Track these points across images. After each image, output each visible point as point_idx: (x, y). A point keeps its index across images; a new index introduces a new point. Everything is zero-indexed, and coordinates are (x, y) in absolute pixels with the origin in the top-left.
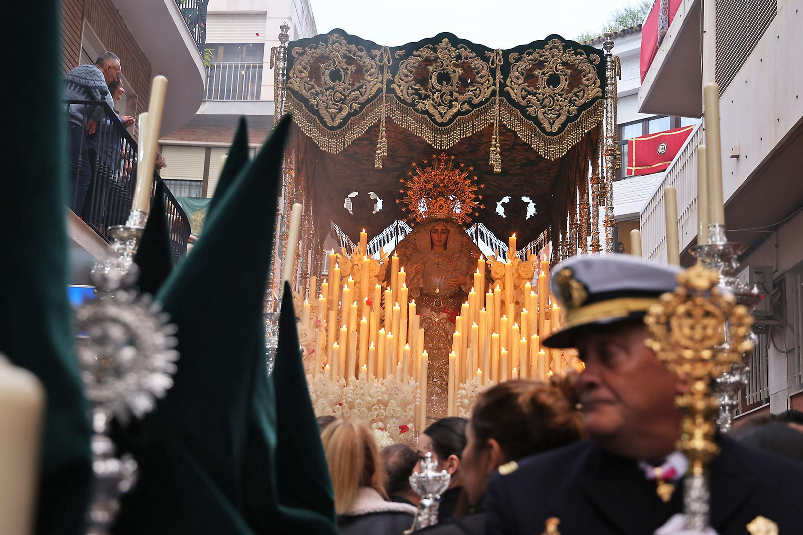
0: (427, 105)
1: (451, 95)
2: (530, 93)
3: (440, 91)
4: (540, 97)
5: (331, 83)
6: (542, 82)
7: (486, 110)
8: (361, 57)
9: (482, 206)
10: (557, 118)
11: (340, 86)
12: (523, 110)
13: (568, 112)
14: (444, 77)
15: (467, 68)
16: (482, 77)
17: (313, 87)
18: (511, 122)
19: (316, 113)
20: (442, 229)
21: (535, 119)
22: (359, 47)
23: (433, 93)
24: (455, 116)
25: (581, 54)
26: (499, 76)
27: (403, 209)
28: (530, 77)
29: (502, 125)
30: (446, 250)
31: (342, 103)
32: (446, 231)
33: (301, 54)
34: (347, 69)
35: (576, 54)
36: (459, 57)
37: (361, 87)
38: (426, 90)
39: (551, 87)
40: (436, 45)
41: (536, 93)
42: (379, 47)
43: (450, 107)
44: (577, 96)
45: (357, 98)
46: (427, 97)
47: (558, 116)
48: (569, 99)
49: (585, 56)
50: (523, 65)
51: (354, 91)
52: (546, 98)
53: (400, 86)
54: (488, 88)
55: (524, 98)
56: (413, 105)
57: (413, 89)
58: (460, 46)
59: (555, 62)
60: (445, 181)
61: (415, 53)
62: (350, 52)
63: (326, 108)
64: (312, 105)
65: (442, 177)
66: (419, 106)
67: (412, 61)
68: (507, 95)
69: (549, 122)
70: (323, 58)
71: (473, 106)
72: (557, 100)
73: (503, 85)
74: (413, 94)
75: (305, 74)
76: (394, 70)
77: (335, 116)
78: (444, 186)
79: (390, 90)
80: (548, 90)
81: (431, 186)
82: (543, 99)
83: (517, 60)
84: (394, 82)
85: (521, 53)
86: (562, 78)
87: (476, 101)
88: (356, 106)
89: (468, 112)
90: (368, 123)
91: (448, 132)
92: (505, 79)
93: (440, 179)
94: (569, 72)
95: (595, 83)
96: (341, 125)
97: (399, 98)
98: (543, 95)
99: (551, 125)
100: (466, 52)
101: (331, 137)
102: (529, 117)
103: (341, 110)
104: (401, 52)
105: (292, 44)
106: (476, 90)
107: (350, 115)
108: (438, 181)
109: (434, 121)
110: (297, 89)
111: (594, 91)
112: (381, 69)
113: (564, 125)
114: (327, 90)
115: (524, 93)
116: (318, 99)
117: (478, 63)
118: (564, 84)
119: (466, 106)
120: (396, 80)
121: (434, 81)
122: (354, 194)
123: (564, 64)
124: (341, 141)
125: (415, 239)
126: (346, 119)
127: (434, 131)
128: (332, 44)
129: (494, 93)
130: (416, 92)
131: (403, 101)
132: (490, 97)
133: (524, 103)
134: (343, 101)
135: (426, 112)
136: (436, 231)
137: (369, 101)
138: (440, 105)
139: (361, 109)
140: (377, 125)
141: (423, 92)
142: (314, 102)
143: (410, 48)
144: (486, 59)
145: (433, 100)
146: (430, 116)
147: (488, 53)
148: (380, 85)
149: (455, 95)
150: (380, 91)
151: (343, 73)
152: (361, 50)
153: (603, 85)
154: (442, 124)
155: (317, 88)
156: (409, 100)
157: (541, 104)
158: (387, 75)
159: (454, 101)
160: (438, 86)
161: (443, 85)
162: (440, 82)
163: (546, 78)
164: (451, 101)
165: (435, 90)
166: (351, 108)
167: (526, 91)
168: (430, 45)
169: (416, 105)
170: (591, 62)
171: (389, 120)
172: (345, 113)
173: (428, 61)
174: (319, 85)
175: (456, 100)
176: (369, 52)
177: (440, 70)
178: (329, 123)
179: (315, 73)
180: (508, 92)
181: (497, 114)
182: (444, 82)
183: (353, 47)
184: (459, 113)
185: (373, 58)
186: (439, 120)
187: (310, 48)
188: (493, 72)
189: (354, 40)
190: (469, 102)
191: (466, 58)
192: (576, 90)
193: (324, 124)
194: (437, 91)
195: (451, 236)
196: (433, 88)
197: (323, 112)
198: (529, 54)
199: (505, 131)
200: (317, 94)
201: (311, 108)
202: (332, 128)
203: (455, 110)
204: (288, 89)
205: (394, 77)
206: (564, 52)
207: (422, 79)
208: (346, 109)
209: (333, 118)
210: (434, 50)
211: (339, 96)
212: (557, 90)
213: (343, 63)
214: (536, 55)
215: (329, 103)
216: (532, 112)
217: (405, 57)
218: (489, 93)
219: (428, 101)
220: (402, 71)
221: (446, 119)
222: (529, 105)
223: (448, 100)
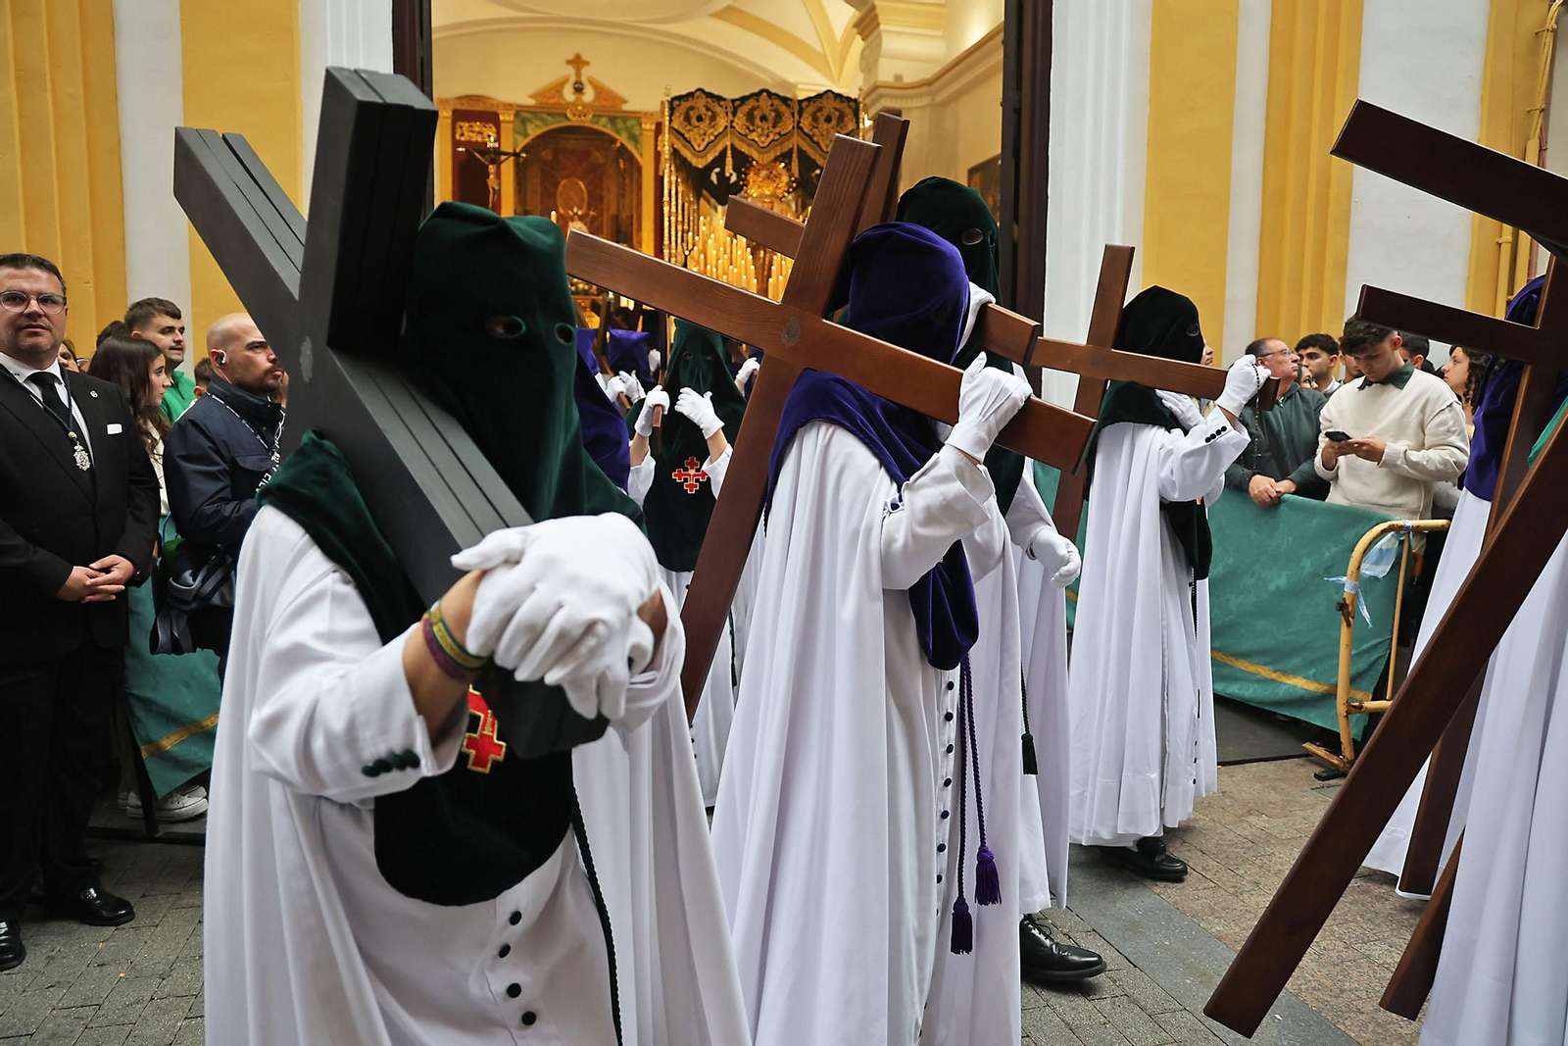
0: (754, 136)
1: (768, 129)
2: (815, 127)
3: (762, 127)
4: (820, 130)
5: (697, 124)
6: (822, 120)
7: (788, 140)
8: (715, 106)
11: (703, 125)
12: (811, 138)
14: (764, 118)
15: (776, 111)
16: (786, 117)
17: (686, 126)
18: (805, 147)
19: (689, 142)
21: (817, 144)
22: (713, 99)
23: (758, 128)
25: (844, 102)
26: (796, 116)
28: (815, 119)
29: (799, 148)
31: (704, 136)
32: (772, 202)
33: (679, 105)
34: (706, 114)
35: (842, 102)
36: (772, 105)
37: (715, 125)
38: (753, 125)
39: (827, 123)
40: (759, 97)
41: (818, 128)
42: (724, 99)
43: (768, 136)
45: (712, 133)
46: (754, 131)
47: (831, 141)
49: (847, 104)
50: (811, 109)
51: (710, 128)
52: (824, 130)
53: (738, 124)
54: (790, 124)
55: (811, 130)
56: (746, 136)
57: (745, 126)
58: (773, 97)
59: (829, 105)
61: (746, 102)
62: (708, 103)
63: (695, 139)
66: (750, 137)
67: (745, 108)
68: (801, 129)
69: (826, 145)
70: (692, 108)
71: (781, 136)
72: (830, 132)
73: (799, 122)
74: (746, 129)
75: (682, 117)
76: (734, 114)
77: (700, 144)
79: (732, 127)
80: (825, 126)
82: (822, 131)
83: (807, 106)
84: (734, 122)
85: (809, 102)
86: (833, 117)
87: (783, 133)
88: (712, 138)
89: (778, 140)
90: (719, 148)
91: (767, 152)
92: (800, 119)
94: (837, 113)
95: (852, 120)
96: (704, 150)
97: (738, 132)
98: (822, 128)
99: (827, 147)
100: (777, 102)
101: (698, 157)
102: (814, 142)
103: (703, 140)
104: (738, 103)
105: (673, 99)
106: (783, 126)
107: (709, 143)
109: (758, 146)
110: (676, 127)
111: (851, 126)
112: (727, 113)
114: (695, 128)
115: (811, 127)
116: (689, 133)
117: (783, 108)
118: (834, 122)
119: (777, 137)
120: (736, 120)
121: (757, 121)
122: (717, 170)
123: (836, 109)
124: (704, 159)
126: (707, 146)
127: (760, 153)
128: (697, 98)
129: (793, 128)
130: (748, 128)
131: (740, 134)
132: (792, 130)
133: (811, 133)
134: (705, 134)
135: (753, 140)
137: (721, 133)
138: (761, 136)
139: (715, 139)
140: (725, 149)
141: (751, 128)
142: (687, 136)
143: (743, 100)
144: (788, 106)
145: (758, 132)
146: (756, 143)
147: (789, 102)
148: (726, 124)
149: (771, 129)
150: (726, 127)
151: (704, 117)
152: (714, 101)
153: (857, 123)
155: (689, 127)
156: (743, 133)
157: (821, 134)
158: (731, 117)
160: (760, 124)
161: (763, 123)
162: (761, 121)
163: (824, 117)
164: (768, 133)
166: (709, 139)
167: (813, 126)
168: (755, 97)
169: (748, 136)
170: (850, 107)
171: (732, 145)
172: (705, 143)
173: (754, 109)
174: (690, 125)
175: (771, 132)
176: (719, 102)
177: (761, 114)
178: (697, 149)
179: (687, 119)
180: (802, 127)
181: (795, 141)
182: (764, 121)
183: (709, 100)
184: (773, 140)
185: (721, 106)
187: (684, 101)
188: (793, 114)
189: (709, 95)
190: (779, 134)
191: (776, 105)
192: (841, 125)
193: (694, 149)
194: (760, 127)
195: (775, 205)
196: (757, 125)
197: (693, 143)
198: (814, 102)
199: (800, 151)
201: (685, 139)
202: (699, 152)
203: (770, 139)
204: (672, 128)
205: (734, 119)
206: (834, 101)
207: (750, 117)
208: (707, 140)
209: (699, 146)
210: (758, 101)
211: (702, 132)
212: (831, 125)
213: (703, 111)
214: (818, 104)
215: (697, 137)
216: (815, 139)
217: (740, 105)
218: (790, 128)
219: (754, 133)
220: (739, 114)
221: (766, 145)
222: (814, 135)
223: (766, 132)
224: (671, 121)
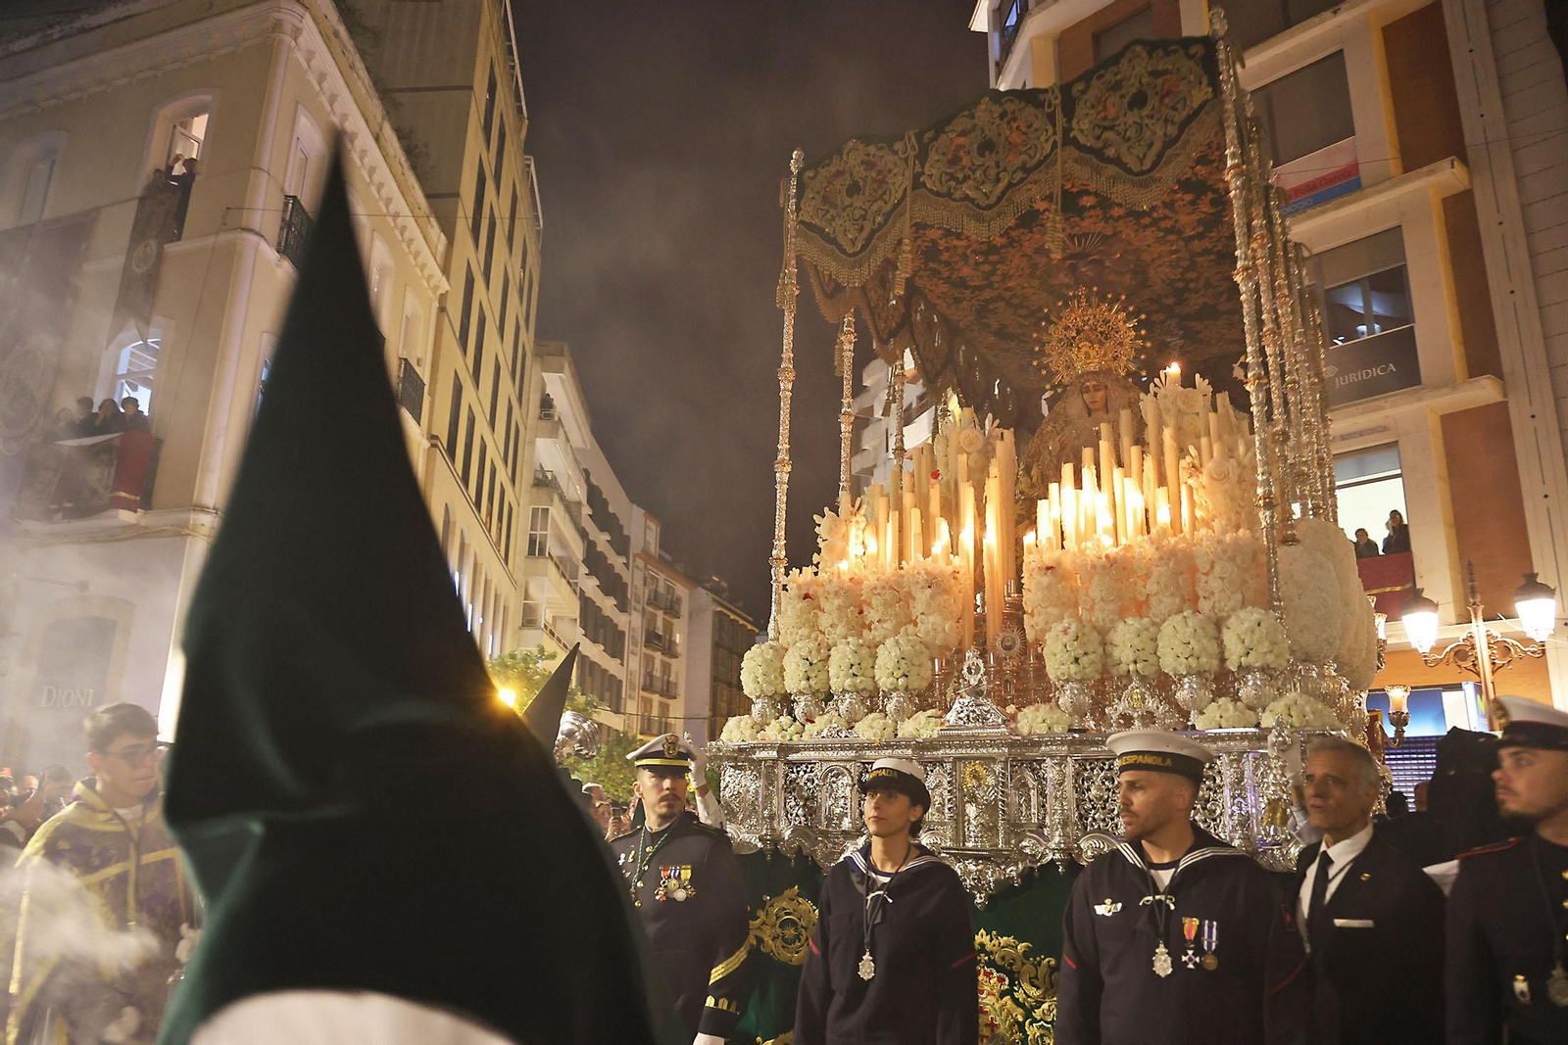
0: (967, 189)
1: (998, 166)
2: (1105, 129)
3: (983, 165)
4: (1121, 128)
5: (848, 201)
6: (1122, 107)
7: (1047, 171)
8: (882, 157)
9: (1149, 345)
10: (1149, 149)
11: (858, 201)
12: (1098, 153)
13: (1165, 135)
14: (986, 147)
16: (1036, 130)
17: (828, 212)
19: (834, 241)
20: (1094, 386)
21: (1117, 161)
22: (880, 145)
23: (974, 172)
24: (1004, 193)
25: (1175, 51)
26: (1060, 119)
27: (1044, 372)
30: (1108, 413)
31: (865, 219)
33: (813, 178)
34: (866, 177)
35: (1167, 53)
36: (1003, 115)
37: (885, 193)
38: (964, 170)
39: (1135, 110)
40: (973, 111)
41: (1114, 126)
42: (902, 137)
43: (998, 180)
44: (1174, 109)
45: (880, 209)
46: (966, 178)
47: (1150, 146)
48: (1163, 118)
49: (1181, 52)
50: (1094, 97)
51: (876, 201)
52: (1130, 126)
53: (931, 176)
54: (1047, 140)
55: (1098, 138)
56: (949, 195)
57: (947, 174)
58: (1003, 100)
59: (1138, 75)
60: (1090, 322)
61: (947, 129)
62: (868, 155)
63: (846, 230)
64: (829, 234)
65: (1086, 318)
66: (957, 195)
67: (943, 140)
68: (1075, 142)
69: (1138, 157)
70: (839, 174)
71: (1028, 171)
72: (1147, 125)
73: (1067, 131)
74: (949, 181)
76: (922, 158)
77: (856, 238)
78: (1091, 329)
79: (920, 185)
80: (1132, 118)
81: (1074, 334)
82: (1126, 130)
83: (1083, 92)
84: (923, 173)
85: (1087, 80)
86: (1150, 93)
87: (1032, 163)
88: (879, 219)
89: (1022, 180)
91: (997, 215)
92: (1069, 121)
93: (1083, 321)
94: (1159, 82)
95: (1200, 83)
96: (864, 247)
97: (931, 191)
98: (1125, 124)
99: (1141, 161)
100: (1013, 106)
101: (853, 265)
102: (1108, 160)
103: (862, 229)
104: (929, 135)
106: (1031, 148)
107: (873, 232)
108: (1081, 324)
109: (978, 206)
110: (808, 218)
111: (1201, 94)
112: (907, 162)
113: (1160, 156)
114: (844, 209)
115: (1097, 131)
116: (834, 224)
117: (1029, 113)
118: (1153, 101)
119: (1019, 174)
120: (926, 170)
121: (973, 156)
123: (1151, 74)
124: (865, 268)
125: (1065, 408)
126: (868, 240)
127: (979, 219)
128: (848, 154)
129: (1054, 145)
130: (952, 177)
131: (937, 194)
132: (1051, 151)
133: (1098, 145)
134: (864, 217)
135: (967, 198)
136: (1087, 390)
137: (896, 206)
138: (983, 182)
139: (886, 221)
141: (960, 176)
142: (830, 229)
143: (941, 126)
144: (1039, 105)
145: (975, 179)
146: (972, 201)
147: (1041, 97)
148: (906, 184)
149: (1004, 164)
151: (861, 183)
152: (881, 149)
153: (1215, 83)
154: (989, 207)
155: (833, 212)
156: (944, 190)
157: (1124, 137)
158: (914, 167)
159: (1003, 171)
160: (979, 161)
161: (984, 157)
162: (982, 154)
163: (1126, 101)
164: (998, 174)
165: (974, 168)
166: (874, 222)
167: (1100, 127)
168: (966, 113)
169: (953, 194)
170: (1190, 57)
172: (865, 234)
173: (964, 135)
174: (835, 206)
175: (1005, 170)
176: (890, 146)
177: (980, 140)
178: (850, 249)
179: (830, 195)
180: (1075, 138)
181: (1059, 172)
182: (987, 153)
183: (871, 149)
184: (1010, 185)
185: (896, 152)
186: (984, 202)
187: (823, 168)
188: (1051, 118)
189: (874, 140)
190: (1024, 168)
191: (1013, 112)
192: (1172, 102)
193: (844, 251)
194: (979, 166)
195: (1111, 394)
196: (973, 164)
197: (841, 240)
198: (1100, 77)
200: (833, 218)
201: (827, 238)
202: (854, 254)
203: (1003, 184)
204: (802, 222)
205: (923, 167)
206: (1150, 57)
208: (868, 226)
209: (853, 242)
210: (972, 117)
211: (858, 213)
212: (1146, 111)
213: (860, 172)
214: (1109, 76)
215: (847, 224)
216: (1111, 152)
217: (935, 138)
218: (1048, 147)
219: (971, 182)
220: (933, 156)
221: (993, 199)
222: (1107, 145)
223: (993, 172)
224: (798, 209)
